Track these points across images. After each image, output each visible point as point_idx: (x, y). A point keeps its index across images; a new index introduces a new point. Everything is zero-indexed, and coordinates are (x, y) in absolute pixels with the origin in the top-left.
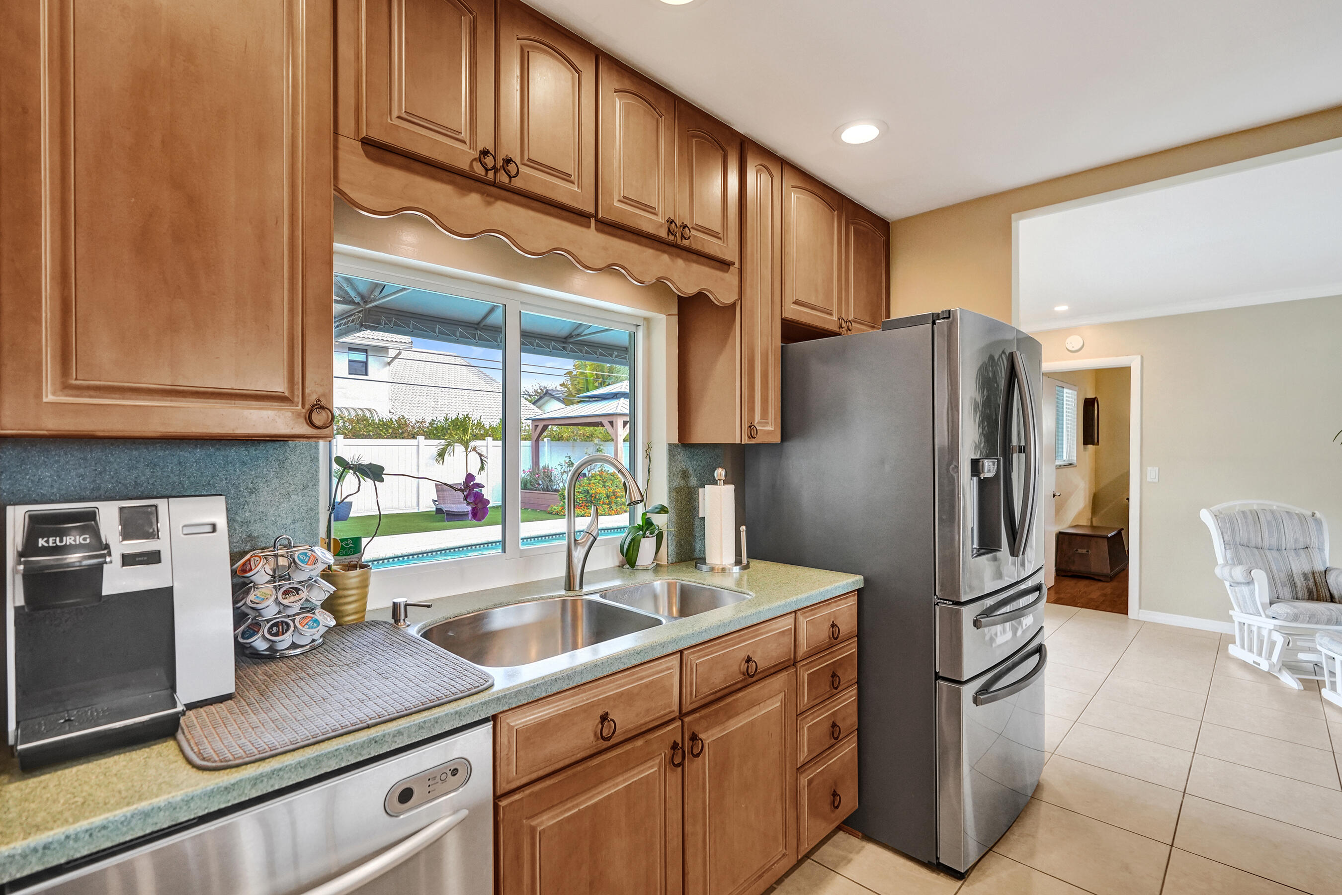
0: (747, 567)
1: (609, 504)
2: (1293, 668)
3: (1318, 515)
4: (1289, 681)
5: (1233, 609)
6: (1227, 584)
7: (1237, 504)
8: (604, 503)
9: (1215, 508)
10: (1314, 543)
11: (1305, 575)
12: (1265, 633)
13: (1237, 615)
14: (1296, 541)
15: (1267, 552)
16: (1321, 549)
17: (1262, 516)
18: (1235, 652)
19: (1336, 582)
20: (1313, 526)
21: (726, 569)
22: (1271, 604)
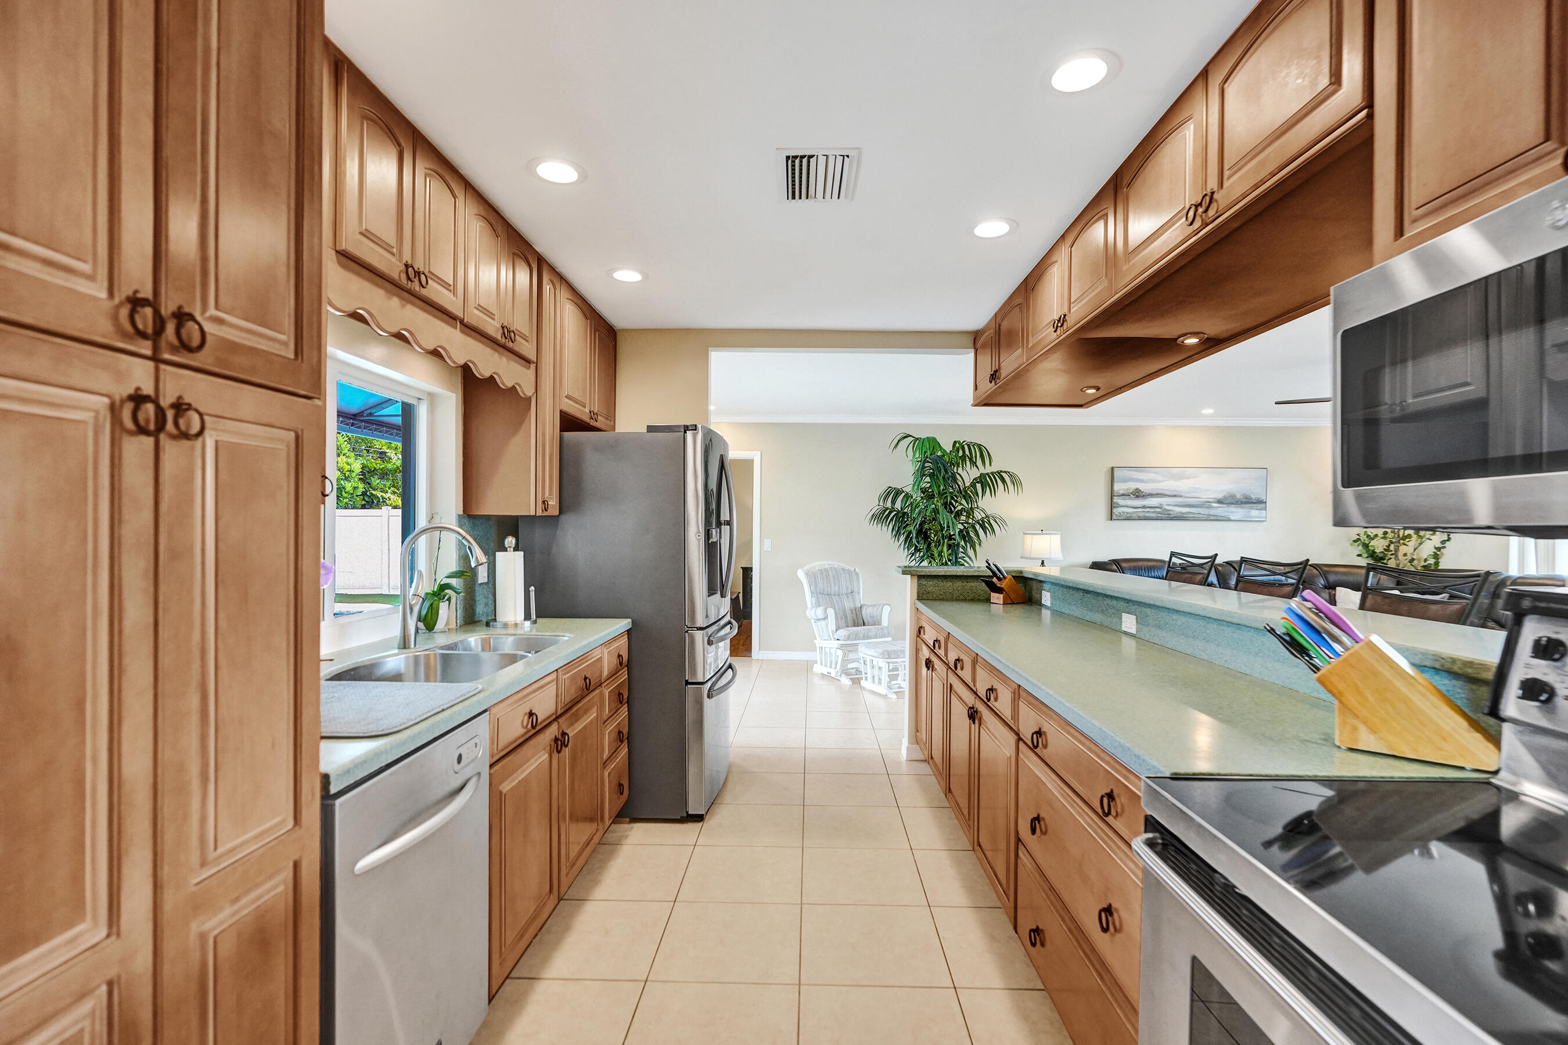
0: (535, 622)
2: (847, 674)
3: (857, 570)
4: (845, 681)
5: (816, 639)
6: (813, 621)
7: (817, 565)
9: (805, 568)
10: (856, 589)
11: (851, 610)
12: (833, 651)
13: (819, 643)
14: (847, 588)
15: (833, 597)
16: (859, 593)
17: (830, 572)
18: (818, 669)
19: (866, 613)
20: (855, 578)
21: (516, 625)
22: (836, 631)
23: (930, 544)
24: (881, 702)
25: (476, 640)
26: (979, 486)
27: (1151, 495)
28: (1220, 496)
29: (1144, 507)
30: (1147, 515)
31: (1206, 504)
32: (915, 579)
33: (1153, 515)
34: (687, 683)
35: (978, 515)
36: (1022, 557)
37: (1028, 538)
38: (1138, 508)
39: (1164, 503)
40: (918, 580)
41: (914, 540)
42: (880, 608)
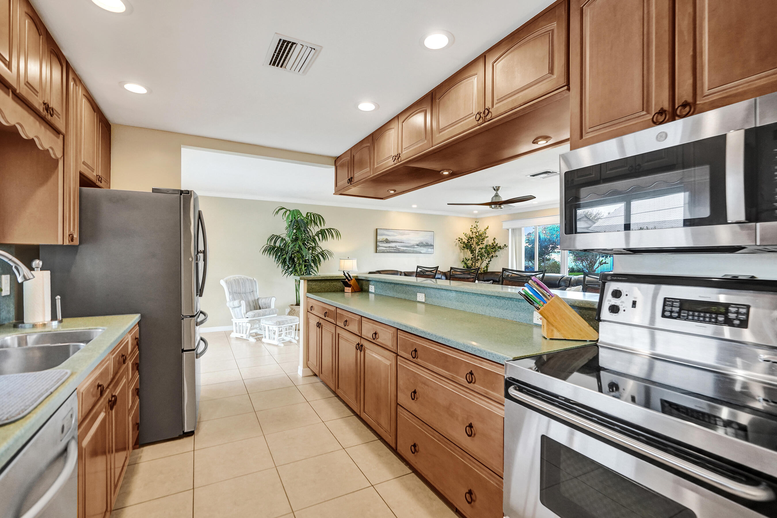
0: (61, 321)
2: (253, 336)
3: (255, 279)
4: (252, 340)
5: (233, 318)
7: (231, 277)
9: (225, 279)
10: (255, 289)
11: (253, 301)
12: (244, 324)
13: (234, 320)
14: (250, 289)
16: (256, 291)
17: (240, 280)
18: (234, 335)
19: (261, 302)
20: (254, 284)
22: (246, 313)
23: (295, 265)
24: (275, 349)
26: (320, 235)
27: (392, 242)
28: (418, 243)
29: (389, 247)
30: (391, 250)
31: (412, 246)
33: (393, 250)
35: (319, 250)
36: (339, 270)
37: (342, 261)
38: (387, 247)
39: (397, 246)
41: (287, 263)
42: (270, 298)
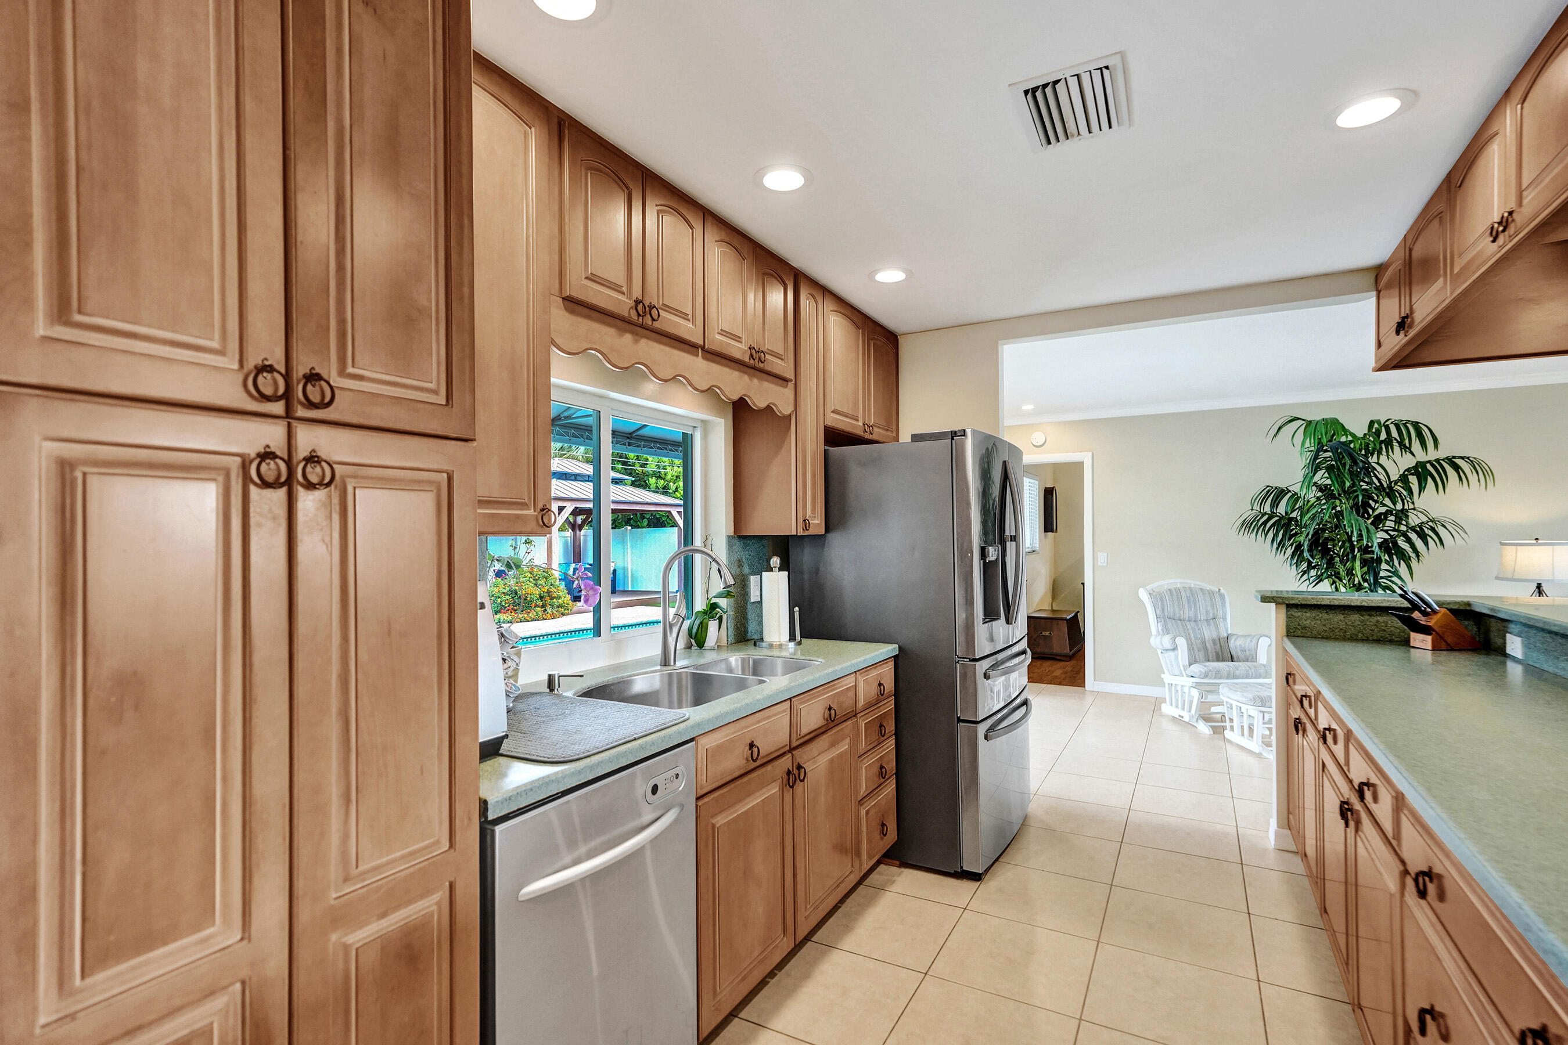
0: (800, 643)
1: (543, 606)
2: (1207, 719)
3: (1222, 591)
4: (1203, 728)
5: (1162, 675)
6: (1159, 651)
7: (1164, 583)
8: (536, 606)
9: (1149, 587)
10: (1220, 614)
11: (1214, 641)
12: (1186, 690)
13: (1167, 678)
14: (1207, 612)
15: (1188, 624)
16: (1225, 619)
17: (1183, 593)
18: (1167, 709)
19: (1234, 645)
20: (1218, 600)
21: (781, 646)
22: (1190, 665)
23: (1332, 559)
24: (1251, 760)
25: (736, 660)
26: (1413, 479)
32: (1283, 608)
34: (959, 720)
37: (1510, 552)
40: (1287, 611)
41: (1306, 554)
42: (1254, 641)
